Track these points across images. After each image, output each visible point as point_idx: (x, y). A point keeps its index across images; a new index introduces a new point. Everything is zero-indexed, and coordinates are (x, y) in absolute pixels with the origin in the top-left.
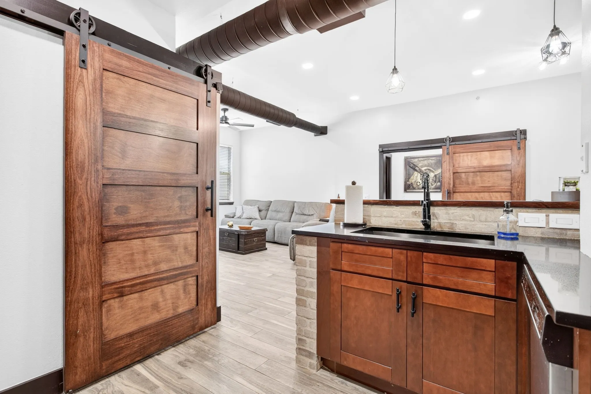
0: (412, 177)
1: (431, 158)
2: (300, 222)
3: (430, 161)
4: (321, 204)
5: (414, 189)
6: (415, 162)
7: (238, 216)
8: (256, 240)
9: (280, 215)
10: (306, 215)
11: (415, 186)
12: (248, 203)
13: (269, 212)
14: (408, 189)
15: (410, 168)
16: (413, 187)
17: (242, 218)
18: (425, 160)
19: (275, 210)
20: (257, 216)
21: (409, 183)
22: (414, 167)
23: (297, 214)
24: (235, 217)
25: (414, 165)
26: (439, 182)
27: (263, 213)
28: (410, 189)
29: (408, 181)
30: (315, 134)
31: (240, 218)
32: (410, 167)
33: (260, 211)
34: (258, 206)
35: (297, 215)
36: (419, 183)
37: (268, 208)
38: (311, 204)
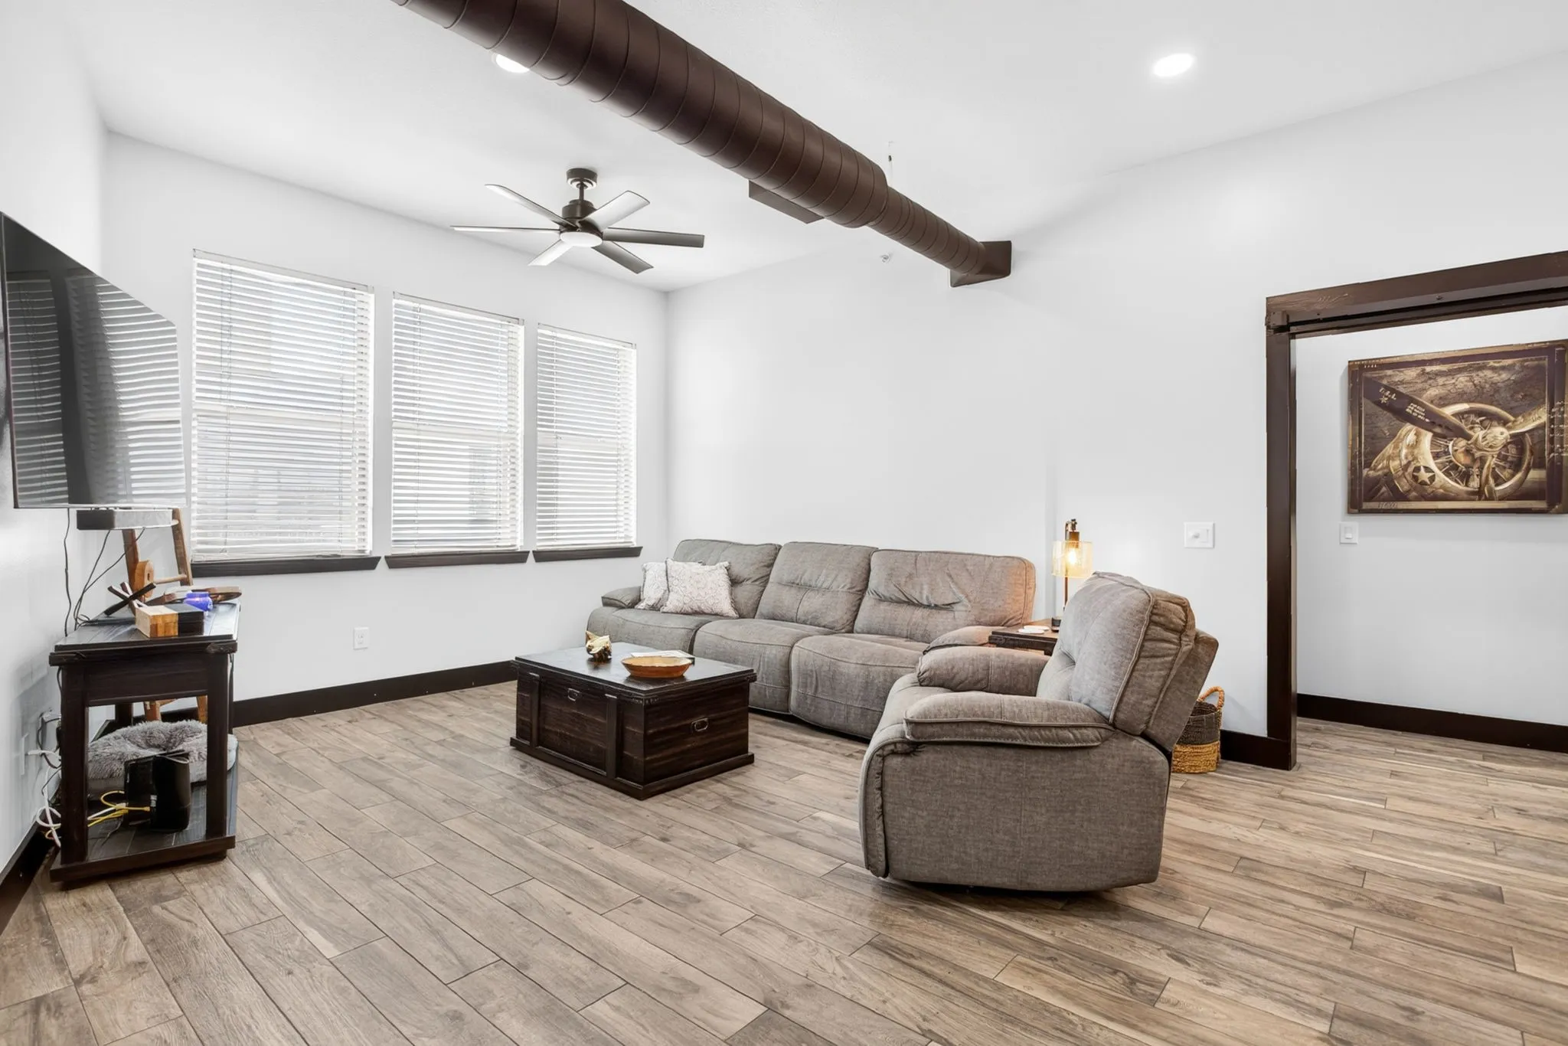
0: (1389, 449)
1: (1491, 363)
2: (893, 635)
3: (1488, 373)
4: (987, 562)
5: (1403, 497)
6: (1402, 382)
7: (651, 603)
8: (703, 724)
9: (811, 603)
10: (920, 605)
11: (1403, 485)
12: (697, 550)
13: (769, 586)
14: (1370, 499)
15: (1379, 410)
16: (1394, 489)
17: (665, 609)
18: (1460, 370)
19: (792, 577)
20: (726, 607)
21: (1371, 473)
22: (1398, 406)
23: (881, 599)
24: (642, 605)
25: (1399, 395)
26: (1539, 464)
27: (746, 592)
28: (1379, 500)
29: (1368, 465)
30: (959, 275)
31: (654, 608)
32: (1379, 404)
33: (734, 582)
34: (726, 564)
35: (884, 606)
36: (1427, 469)
37: (765, 571)
38: (944, 562)
